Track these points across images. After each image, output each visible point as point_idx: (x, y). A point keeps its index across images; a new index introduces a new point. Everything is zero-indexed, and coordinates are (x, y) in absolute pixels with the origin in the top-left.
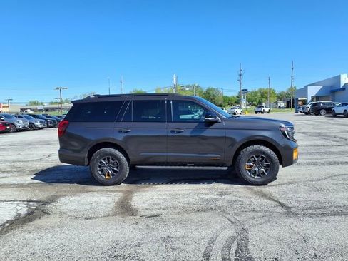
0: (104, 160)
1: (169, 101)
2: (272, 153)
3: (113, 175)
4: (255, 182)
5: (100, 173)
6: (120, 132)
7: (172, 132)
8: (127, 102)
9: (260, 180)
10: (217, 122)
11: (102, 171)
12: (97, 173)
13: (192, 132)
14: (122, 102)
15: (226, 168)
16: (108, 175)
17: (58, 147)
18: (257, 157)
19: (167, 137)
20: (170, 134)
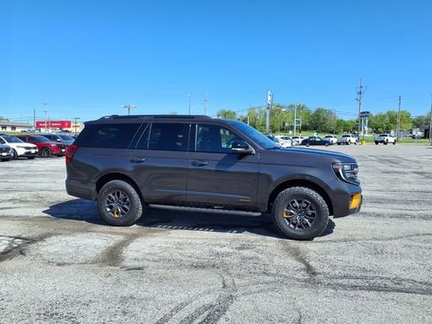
0: (114, 194)
1: (194, 126)
2: (320, 199)
3: (122, 213)
4: (294, 235)
5: (108, 210)
6: (132, 161)
7: (194, 164)
8: (145, 124)
10: (250, 153)
11: (111, 207)
12: (104, 210)
13: (217, 166)
14: (138, 125)
15: (260, 214)
16: (118, 214)
17: (65, 176)
18: (300, 202)
19: (188, 170)
20: (191, 166)
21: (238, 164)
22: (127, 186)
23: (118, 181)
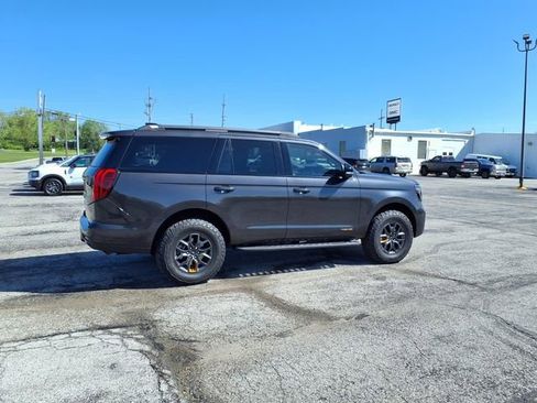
0: (186, 240)
3: (200, 266)
5: (178, 263)
6: (218, 191)
9: (393, 257)
12: (173, 266)
13: (321, 192)
16: (193, 266)
19: (289, 199)
20: (293, 195)
21: (339, 190)
22: (209, 226)
23: (194, 220)
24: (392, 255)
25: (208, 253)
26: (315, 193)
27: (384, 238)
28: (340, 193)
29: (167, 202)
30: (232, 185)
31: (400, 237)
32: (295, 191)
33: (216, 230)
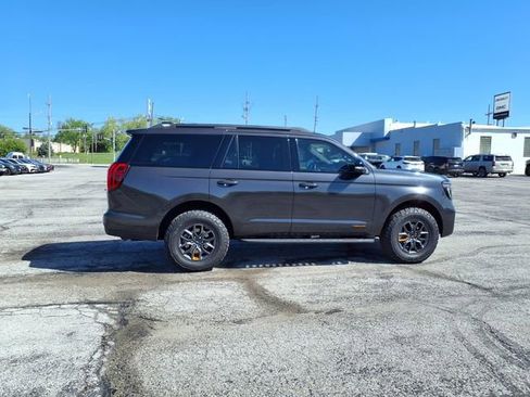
0: (191, 230)
1: (293, 140)
3: (204, 254)
5: (183, 251)
7: (302, 187)
9: (413, 256)
10: (364, 172)
12: (177, 253)
13: (330, 187)
16: (197, 255)
19: (294, 194)
20: (298, 190)
21: (352, 185)
22: (213, 218)
23: (198, 212)
24: (412, 254)
25: (212, 243)
26: (323, 188)
27: (404, 237)
28: (353, 188)
29: (170, 195)
30: (235, 179)
31: (423, 236)
32: (300, 185)
33: (219, 221)
